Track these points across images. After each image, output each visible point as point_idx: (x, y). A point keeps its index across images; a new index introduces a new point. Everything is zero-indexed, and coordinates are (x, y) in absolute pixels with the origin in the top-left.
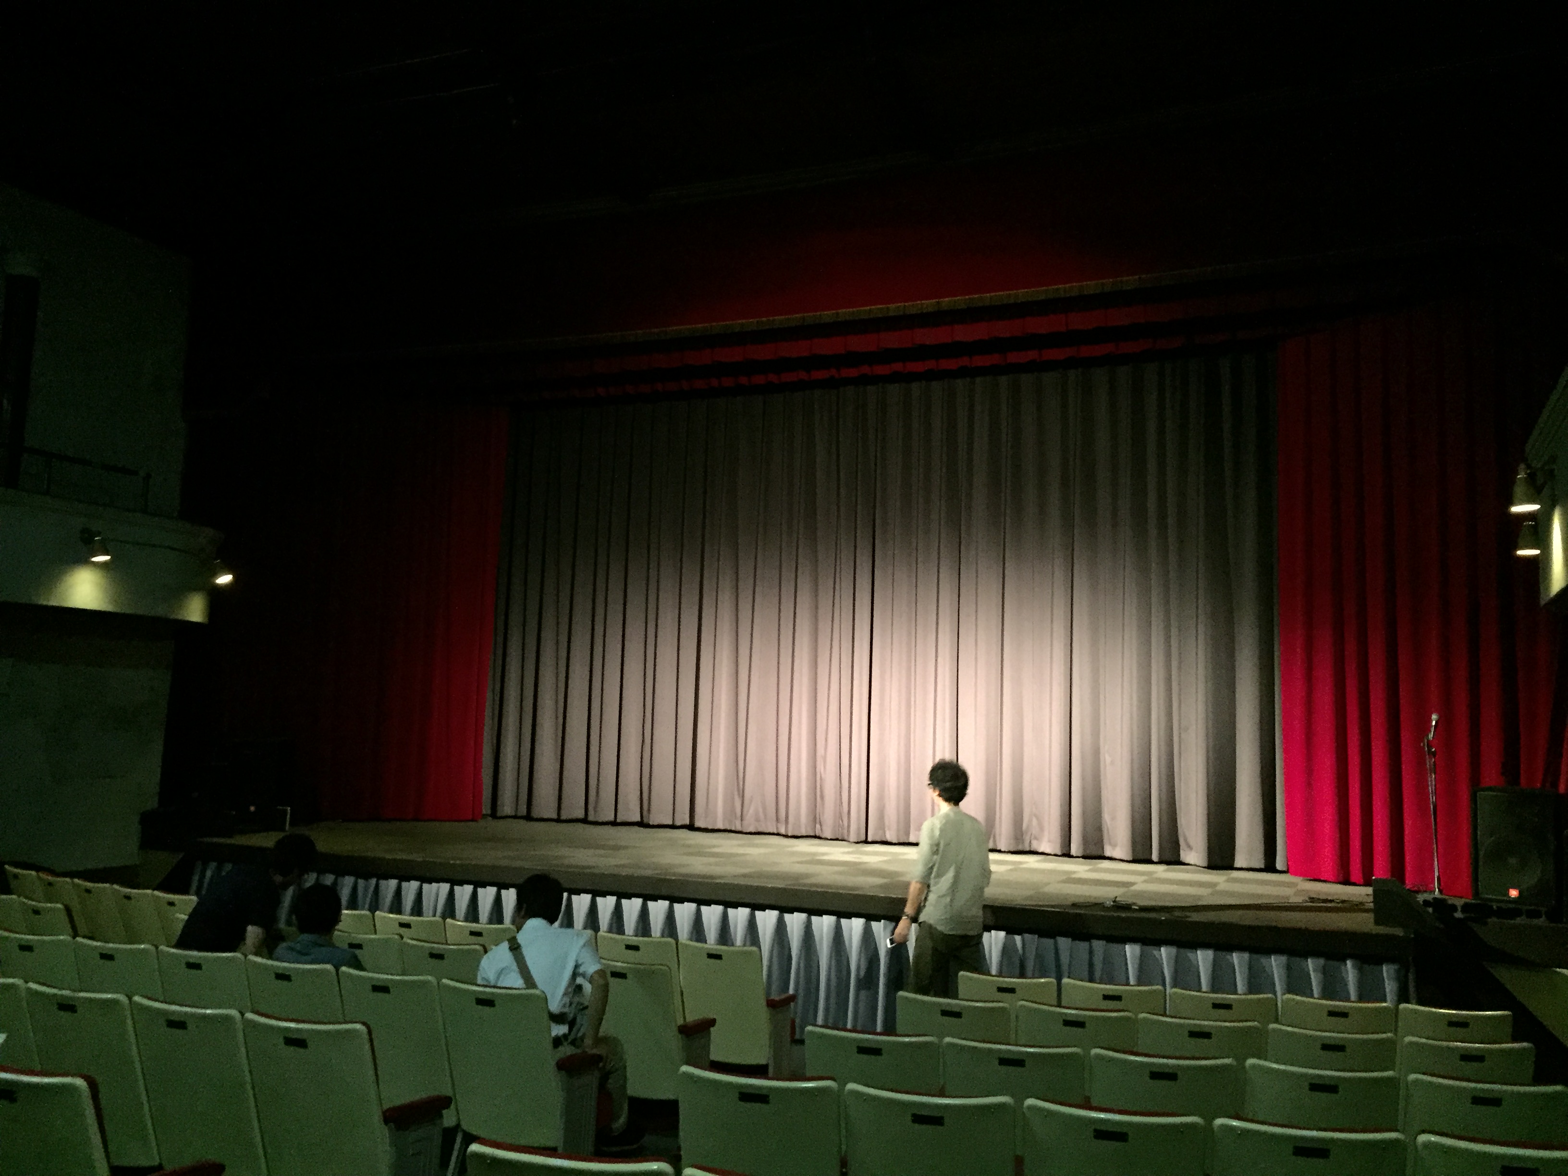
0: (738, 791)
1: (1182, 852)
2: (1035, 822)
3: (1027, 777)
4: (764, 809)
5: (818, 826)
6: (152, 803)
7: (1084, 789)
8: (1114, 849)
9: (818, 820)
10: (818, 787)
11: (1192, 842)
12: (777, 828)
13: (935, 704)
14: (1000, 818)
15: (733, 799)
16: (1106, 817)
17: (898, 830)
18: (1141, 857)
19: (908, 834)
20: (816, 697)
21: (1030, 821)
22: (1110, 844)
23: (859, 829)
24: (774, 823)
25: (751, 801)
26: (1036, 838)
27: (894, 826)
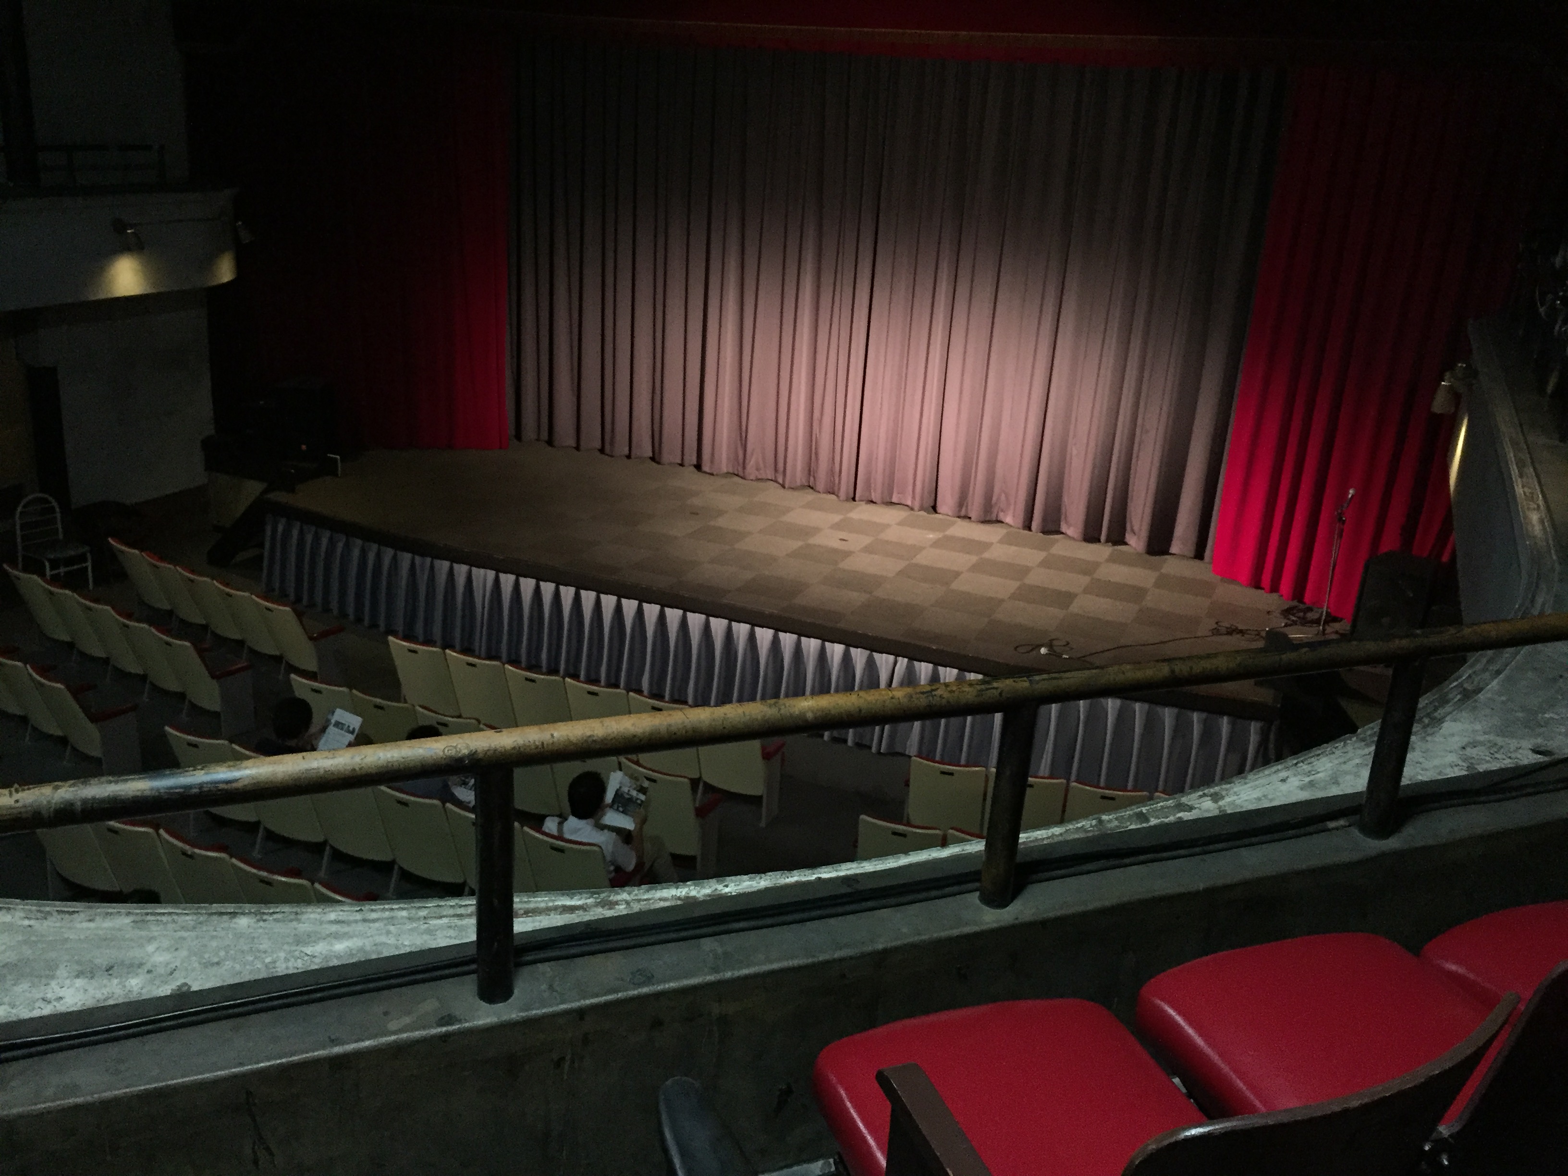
0: (741, 440)
1: (1127, 535)
2: (1003, 497)
3: (1000, 458)
4: (764, 459)
5: (812, 479)
6: (209, 430)
7: (1050, 473)
8: (1069, 528)
9: (812, 473)
10: (814, 447)
11: (1136, 528)
12: (775, 477)
13: (923, 402)
14: (974, 491)
15: (736, 448)
16: (1065, 499)
17: (882, 493)
18: (1091, 536)
19: (891, 497)
20: (815, 363)
21: (1000, 495)
22: (1067, 522)
23: (847, 490)
24: (773, 472)
25: (752, 454)
26: (1002, 511)
27: (879, 491)
